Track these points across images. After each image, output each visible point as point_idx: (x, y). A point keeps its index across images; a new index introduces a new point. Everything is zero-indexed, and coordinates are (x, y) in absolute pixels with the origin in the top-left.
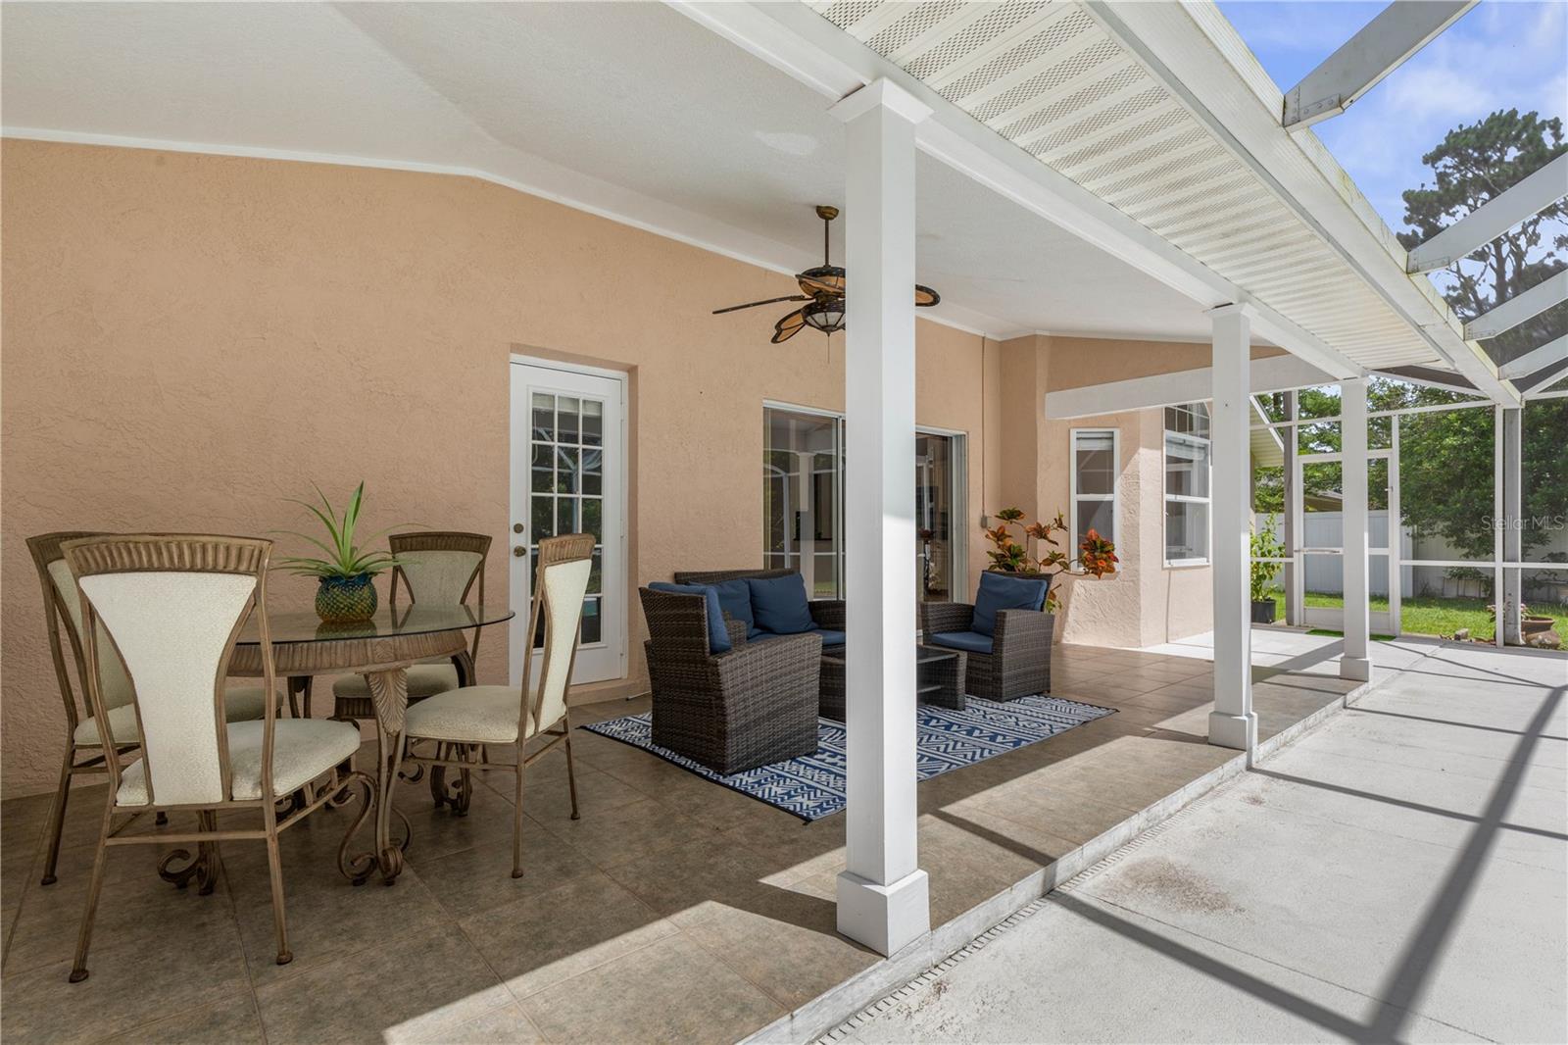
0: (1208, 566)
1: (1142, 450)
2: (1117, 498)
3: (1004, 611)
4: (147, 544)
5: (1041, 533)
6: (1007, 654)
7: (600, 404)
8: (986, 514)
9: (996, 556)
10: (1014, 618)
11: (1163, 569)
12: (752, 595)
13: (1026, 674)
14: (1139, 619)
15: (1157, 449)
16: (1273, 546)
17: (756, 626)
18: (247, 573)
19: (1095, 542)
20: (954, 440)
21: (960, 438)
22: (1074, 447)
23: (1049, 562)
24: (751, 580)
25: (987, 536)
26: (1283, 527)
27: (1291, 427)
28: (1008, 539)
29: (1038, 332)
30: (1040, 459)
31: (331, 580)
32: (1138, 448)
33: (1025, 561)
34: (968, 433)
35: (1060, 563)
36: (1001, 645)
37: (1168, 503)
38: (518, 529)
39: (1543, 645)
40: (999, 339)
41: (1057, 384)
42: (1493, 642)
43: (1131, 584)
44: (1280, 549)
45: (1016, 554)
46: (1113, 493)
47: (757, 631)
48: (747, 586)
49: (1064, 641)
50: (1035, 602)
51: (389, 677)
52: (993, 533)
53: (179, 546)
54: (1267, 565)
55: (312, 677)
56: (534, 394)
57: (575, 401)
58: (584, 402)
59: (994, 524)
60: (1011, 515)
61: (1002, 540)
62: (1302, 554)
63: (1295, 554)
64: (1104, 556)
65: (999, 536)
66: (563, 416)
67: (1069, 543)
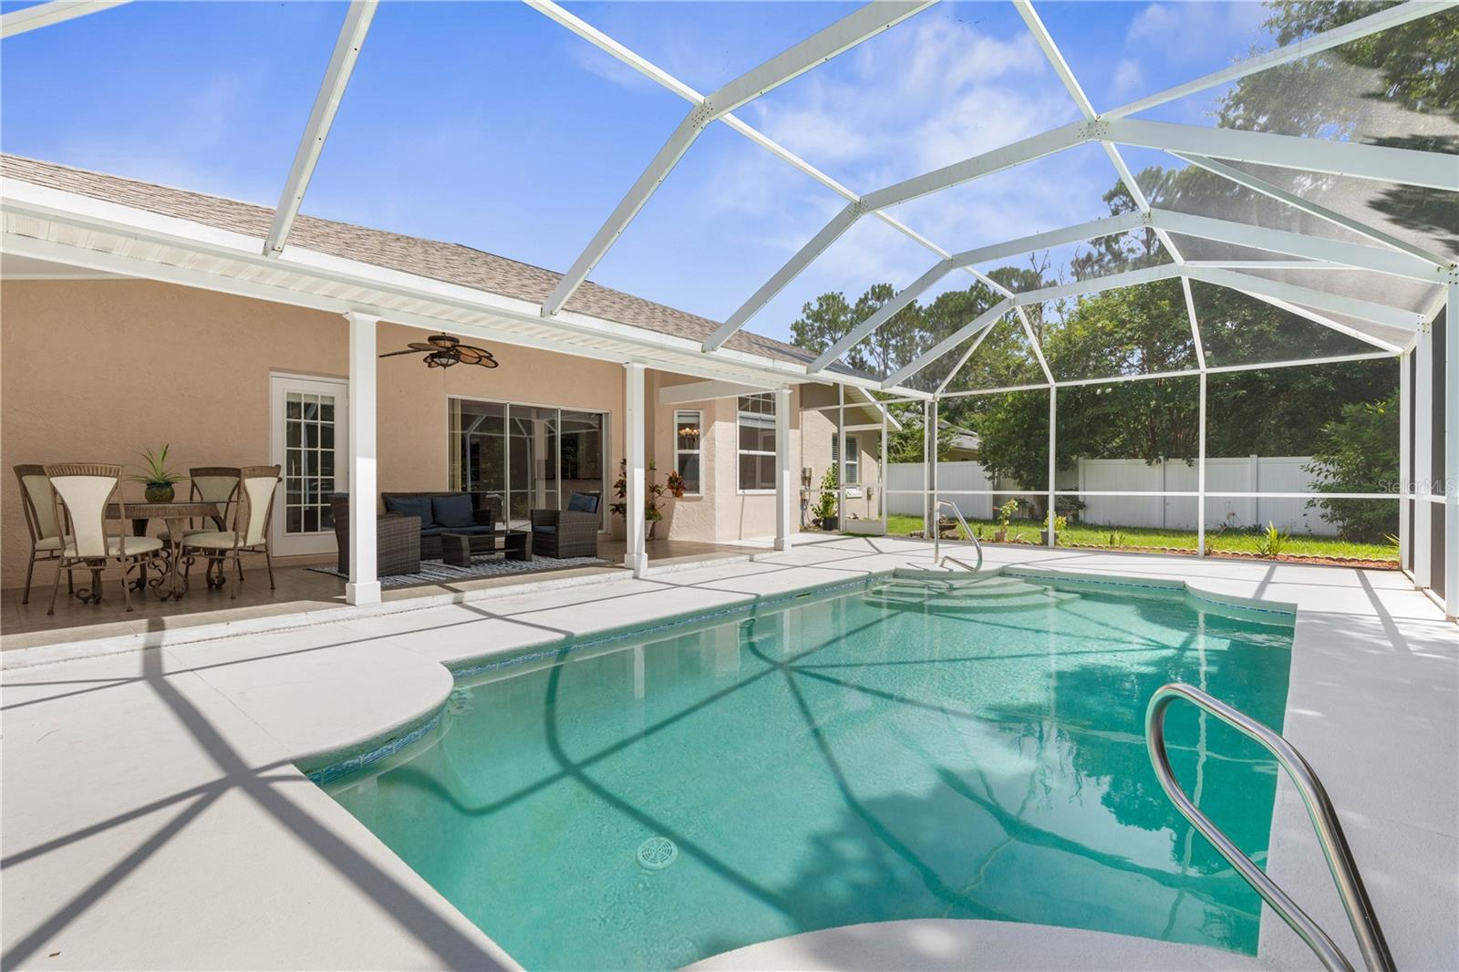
1: (717, 423)
2: (702, 452)
4: (76, 467)
6: (562, 534)
7: (333, 398)
11: (738, 495)
12: (433, 506)
14: (715, 525)
15: (732, 421)
17: (434, 522)
18: (113, 476)
20: (604, 416)
21: (607, 414)
22: (676, 421)
24: (434, 498)
30: (657, 428)
31: (151, 485)
34: (611, 411)
36: (558, 529)
37: (740, 455)
39: (948, 538)
42: (921, 536)
43: (710, 503)
46: (699, 449)
47: (435, 525)
48: (430, 501)
49: (670, 539)
50: (590, 508)
51: (176, 521)
53: (88, 467)
55: (147, 520)
56: (288, 393)
57: (316, 397)
58: (322, 397)
66: (323, 407)
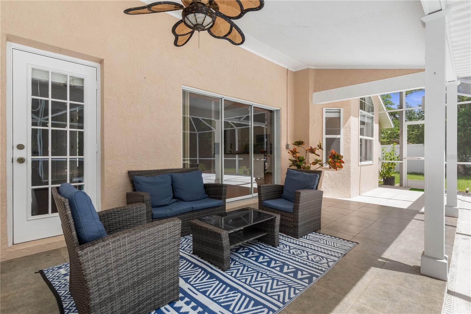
0: (373, 164)
1: (352, 117)
2: (341, 136)
3: (299, 191)
5: (312, 151)
6: (301, 213)
8: (288, 143)
9: (293, 161)
10: (304, 194)
11: (359, 166)
12: (173, 182)
13: (309, 222)
14: (350, 187)
15: (357, 117)
16: (395, 157)
19: (335, 155)
20: (275, 111)
21: (278, 111)
22: (325, 115)
23: (314, 163)
24: (172, 174)
25: (289, 152)
26: (399, 149)
27: (402, 111)
28: (297, 154)
29: (310, 67)
30: (311, 120)
32: (350, 116)
33: (305, 163)
34: (281, 109)
35: (319, 164)
36: (298, 209)
37: (361, 139)
38: (21, 147)
40: (294, 71)
41: (318, 88)
43: (347, 172)
44: (398, 157)
45: (301, 160)
46: (340, 135)
47: (174, 200)
50: (314, 185)
52: (291, 151)
54: (392, 163)
56: (33, 69)
57: (64, 76)
58: (71, 77)
59: (292, 147)
60: (299, 143)
61: (295, 154)
62: (406, 159)
63: (404, 159)
64: (339, 161)
65: (294, 152)
67: (323, 155)
